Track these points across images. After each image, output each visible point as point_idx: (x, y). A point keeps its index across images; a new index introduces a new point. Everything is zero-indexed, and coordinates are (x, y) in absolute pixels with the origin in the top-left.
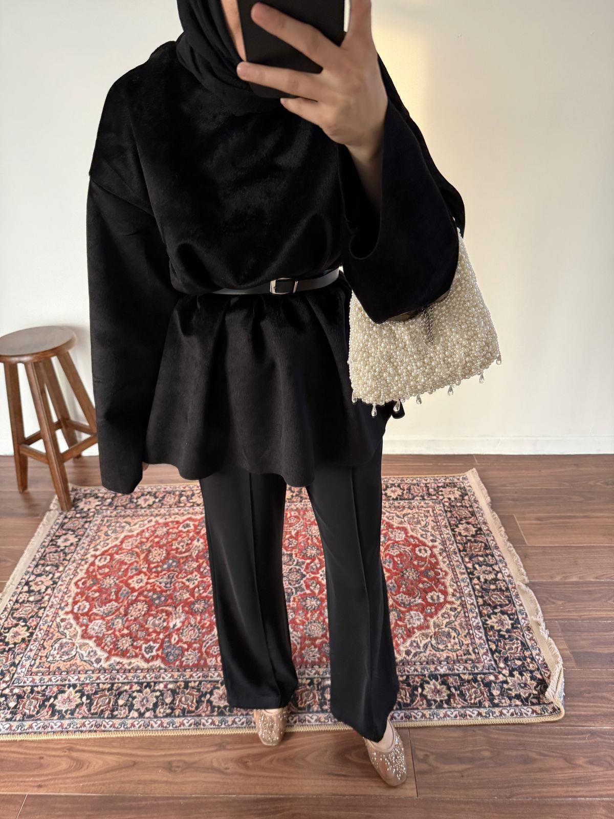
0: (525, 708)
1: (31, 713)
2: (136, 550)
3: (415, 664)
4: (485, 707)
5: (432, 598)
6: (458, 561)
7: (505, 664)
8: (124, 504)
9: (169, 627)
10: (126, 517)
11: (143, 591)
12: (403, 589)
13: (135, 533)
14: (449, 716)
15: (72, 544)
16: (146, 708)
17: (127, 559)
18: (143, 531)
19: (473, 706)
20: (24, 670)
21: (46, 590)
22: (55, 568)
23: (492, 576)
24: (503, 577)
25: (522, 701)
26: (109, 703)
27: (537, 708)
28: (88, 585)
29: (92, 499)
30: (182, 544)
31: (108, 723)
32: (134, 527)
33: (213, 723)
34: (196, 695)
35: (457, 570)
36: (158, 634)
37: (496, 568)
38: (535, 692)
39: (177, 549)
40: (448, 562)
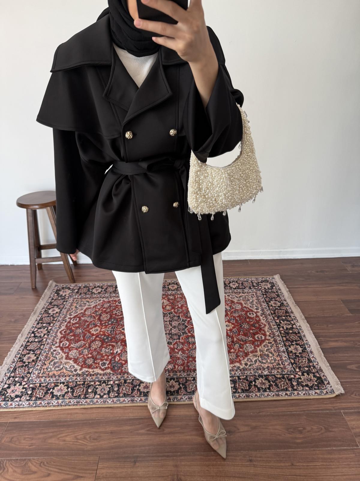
0: (311, 391)
1: (40, 396)
2: (93, 315)
3: (250, 370)
4: (289, 391)
5: (258, 337)
6: (271, 319)
7: (299, 369)
8: (85, 292)
9: (114, 353)
10: (86, 299)
11: (99, 335)
12: (242, 333)
13: (92, 306)
14: (270, 395)
15: (57, 313)
16: (104, 393)
17: (89, 319)
18: (96, 305)
19: (283, 390)
20: (34, 375)
21: (44, 335)
22: (48, 325)
23: (290, 326)
24: (296, 327)
25: (309, 388)
26: (83, 391)
27: (317, 391)
29: (67, 290)
30: (118, 311)
31: (83, 401)
32: (92, 303)
33: (141, 400)
34: (131, 387)
35: (271, 324)
36: (108, 356)
37: (292, 322)
38: (316, 383)
39: (116, 314)
40: (266, 320)
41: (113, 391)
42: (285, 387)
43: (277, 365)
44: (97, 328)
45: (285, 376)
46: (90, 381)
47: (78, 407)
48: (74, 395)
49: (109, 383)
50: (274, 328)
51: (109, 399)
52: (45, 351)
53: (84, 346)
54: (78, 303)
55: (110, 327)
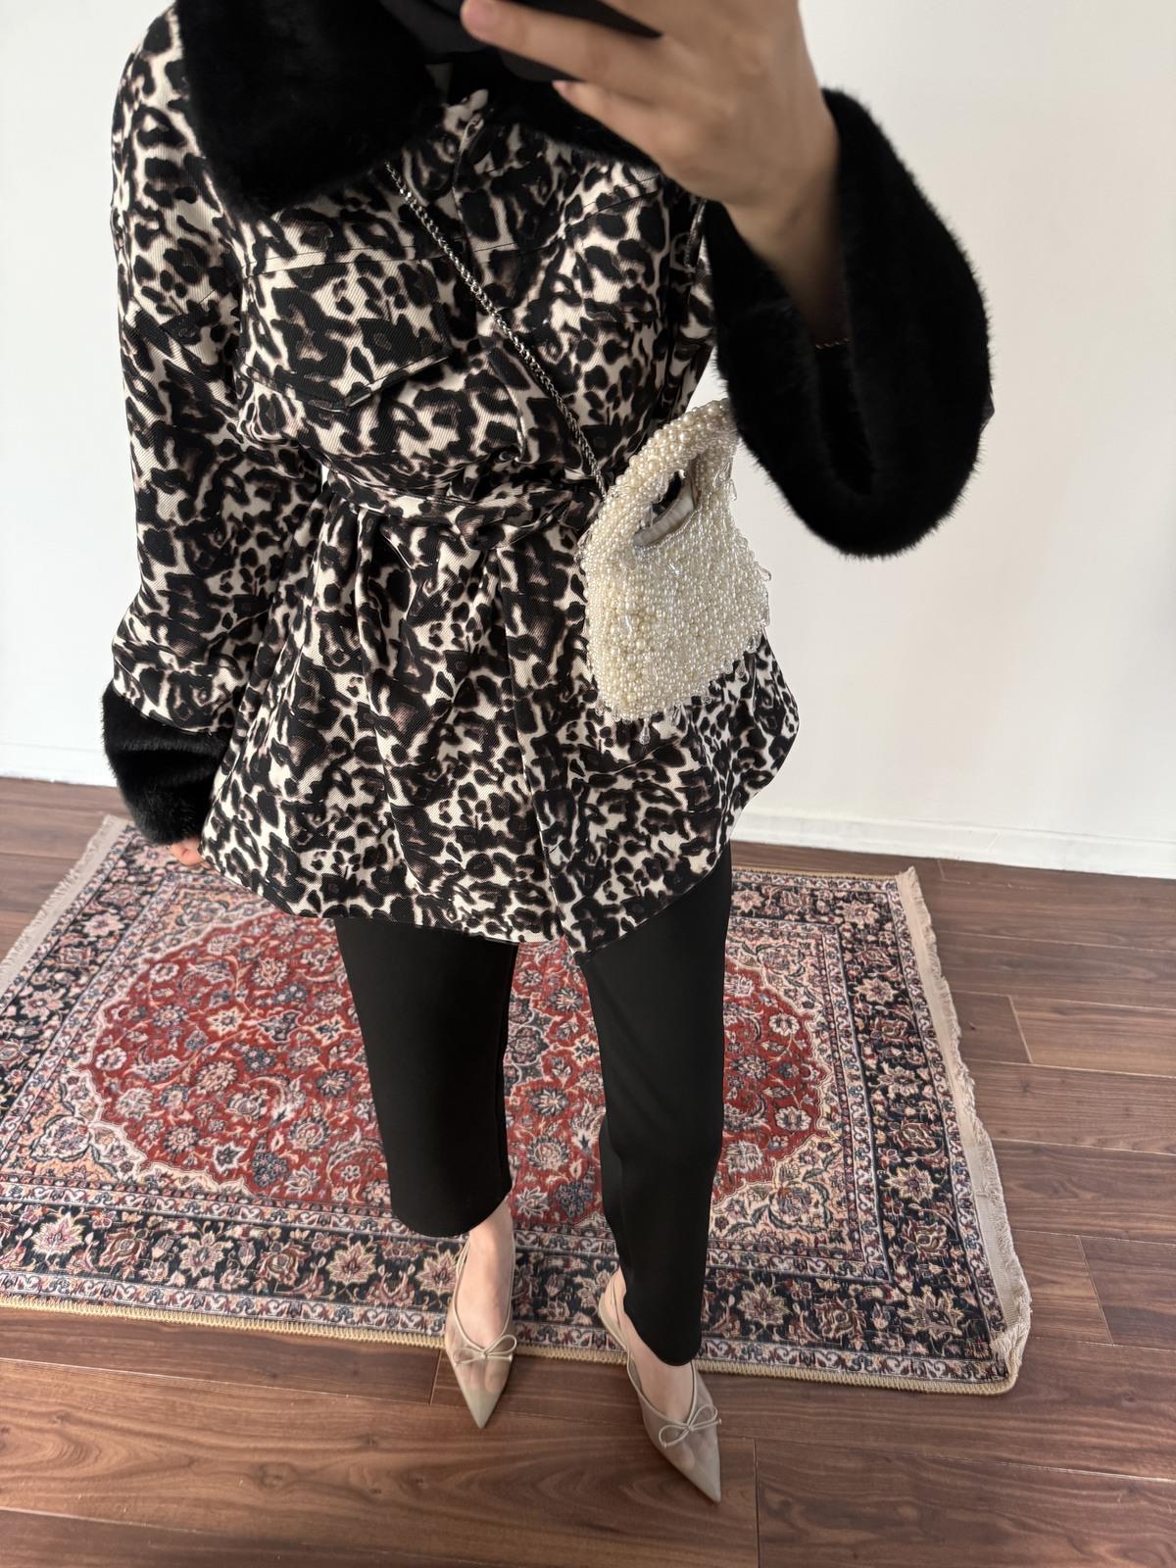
0: (933, 1361)
2: (232, 958)
4: (853, 1349)
5: (786, 1116)
9: (270, 1117)
10: (221, 892)
11: (232, 1042)
12: (733, 1095)
13: (234, 925)
14: (779, 1358)
15: (111, 934)
16: (203, 1270)
17: (212, 975)
18: (250, 923)
21: (50, 1017)
23: (912, 1090)
25: (929, 1348)
27: (954, 1363)
28: (129, 1016)
30: (320, 957)
31: (127, 1290)
32: (235, 913)
33: (324, 1314)
35: (846, 1070)
36: (248, 1127)
37: (924, 1075)
38: (958, 1332)
39: (310, 964)
40: (829, 1052)
41: (234, 1267)
42: (842, 1332)
43: (832, 1240)
44: (234, 1012)
45: (853, 1287)
46: (166, 1217)
47: (103, 1311)
48: (101, 1264)
49: (228, 1233)
50: (853, 1091)
51: (216, 1295)
52: (40, 1080)
53: (175, 1074)
54: (188, 905)
55: (278, 1013)
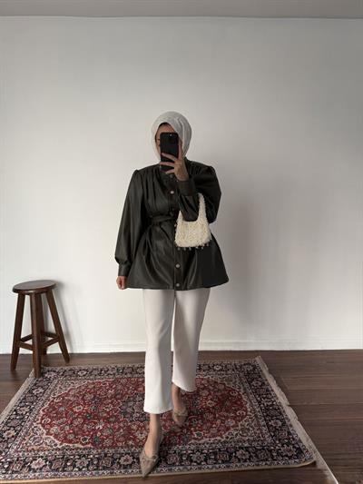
0: (290, 460)
1: (17, 470)
2: (77, 395)
3: (231, 443)
4: (269, 461)
6: (252, 397)
7: (279, 441)
8: (70, 374)
9: (96, 429)
10: (71, 380)
11: (81, 413)
14: (250, 465)
15: (41, 393)
16: (83, 466)
18: (81, 386)
19: (263, 460)
20: (13, 450)
21: (26, 413)
22: (31, 404)
23: (270, 403)
24: (276, 403)
25: (288, 458)
26: (62, 464)
27: (297, 460)
28: (50, 410)
29: (52, 373)
30: (102, 392)
31: (61, 474)
32: (76, 385)
33: (120, 472)
34: (111, 460)
35: (252, 401)
36: (90, 432)
38: (295, 453)
39: (100, 394)
40: (247, 398)
41: (92, 464)
42: (265, 458)
43: (257, 438)
44: (80, 406)
45: (265, 447)
46: (69, 455)
47: (55, 480)
48: (52, 468)
49: (89, 457)
50: (255, 405)
51: (88, 472)
52: (26, 428)
53: (65, 422)
54: (62, 384)
55: (93, 405)
